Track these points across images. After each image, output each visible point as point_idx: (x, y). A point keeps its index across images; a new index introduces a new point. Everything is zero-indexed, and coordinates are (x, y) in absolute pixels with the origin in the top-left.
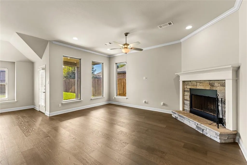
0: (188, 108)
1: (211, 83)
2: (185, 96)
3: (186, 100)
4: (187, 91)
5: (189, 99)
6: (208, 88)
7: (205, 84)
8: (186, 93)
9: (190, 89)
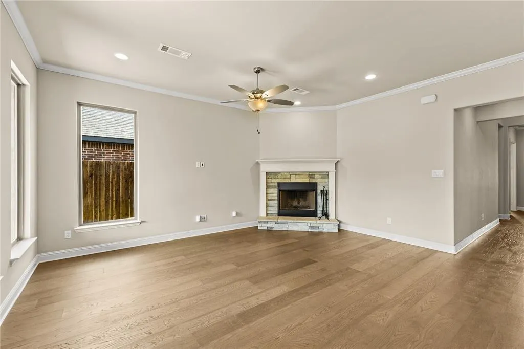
0: (274, 210)
1: (311, 175)
2: (270, 194)
3: (271, 200)
4: (274, 187)
5: (277, 198)
6: (307, 180)
7: (302, 176)
8: (270, 190)
9: (279, 183)
